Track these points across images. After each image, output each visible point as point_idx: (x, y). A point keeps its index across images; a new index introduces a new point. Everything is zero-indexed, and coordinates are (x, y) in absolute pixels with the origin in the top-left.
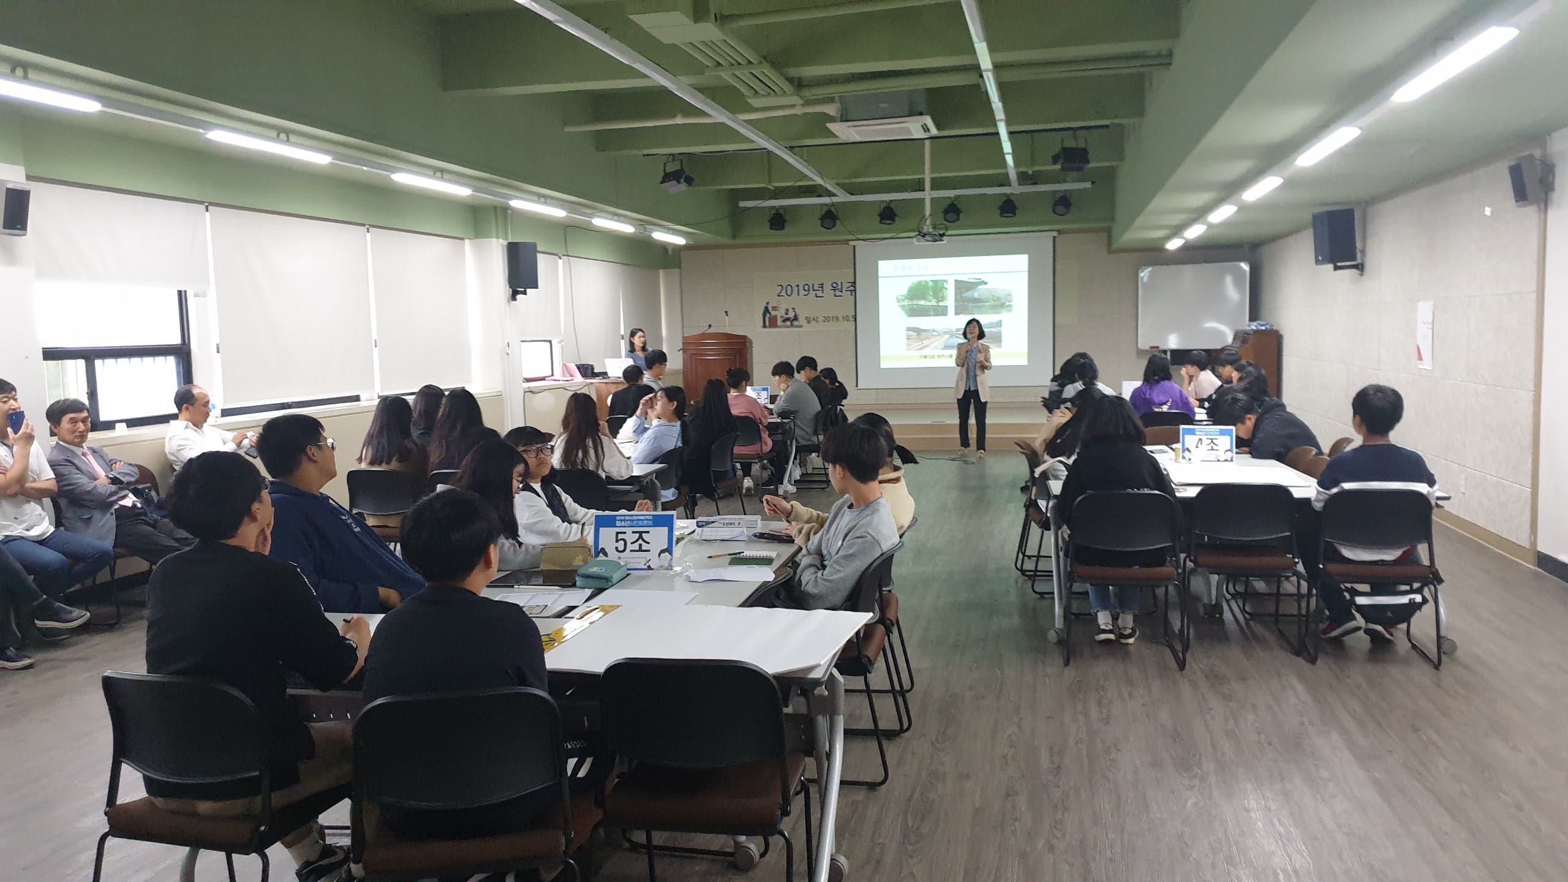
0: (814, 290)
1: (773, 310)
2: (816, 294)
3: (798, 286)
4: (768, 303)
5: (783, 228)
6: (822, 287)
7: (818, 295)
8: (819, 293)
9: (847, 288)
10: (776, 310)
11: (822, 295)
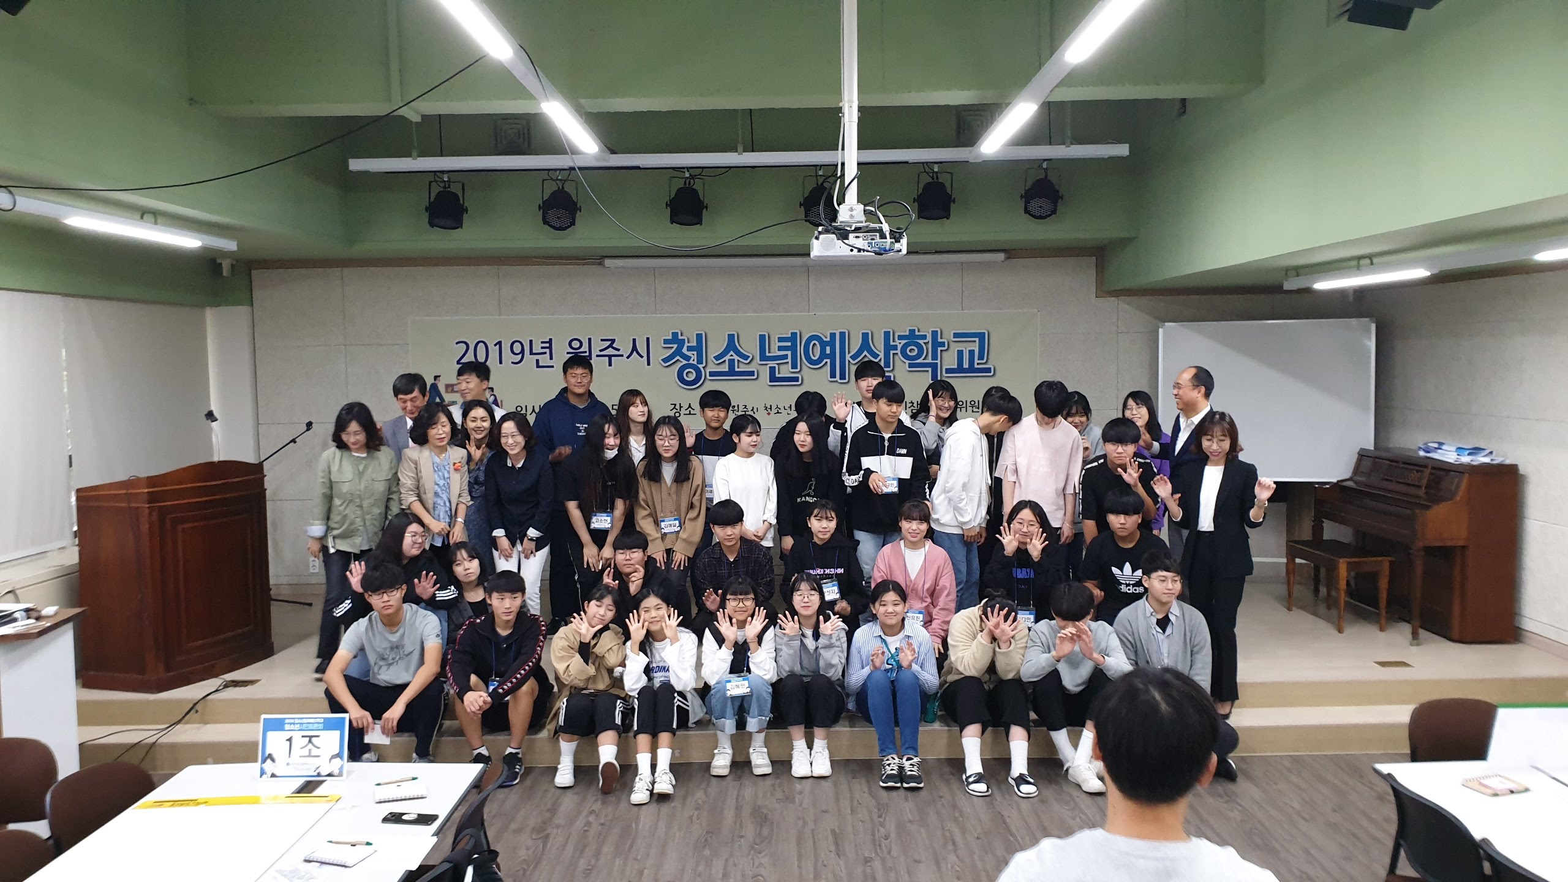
0: (531, 353)
1: (447, 392)
2: (537, 361)
3: (499, 343)
4: (436, 377)
5: (457, 224)
6: (550, 348)
7: (541, 364)
8: (544, 360)
9: (601, 351)
10: (453, 391)
11: (550, 363)
